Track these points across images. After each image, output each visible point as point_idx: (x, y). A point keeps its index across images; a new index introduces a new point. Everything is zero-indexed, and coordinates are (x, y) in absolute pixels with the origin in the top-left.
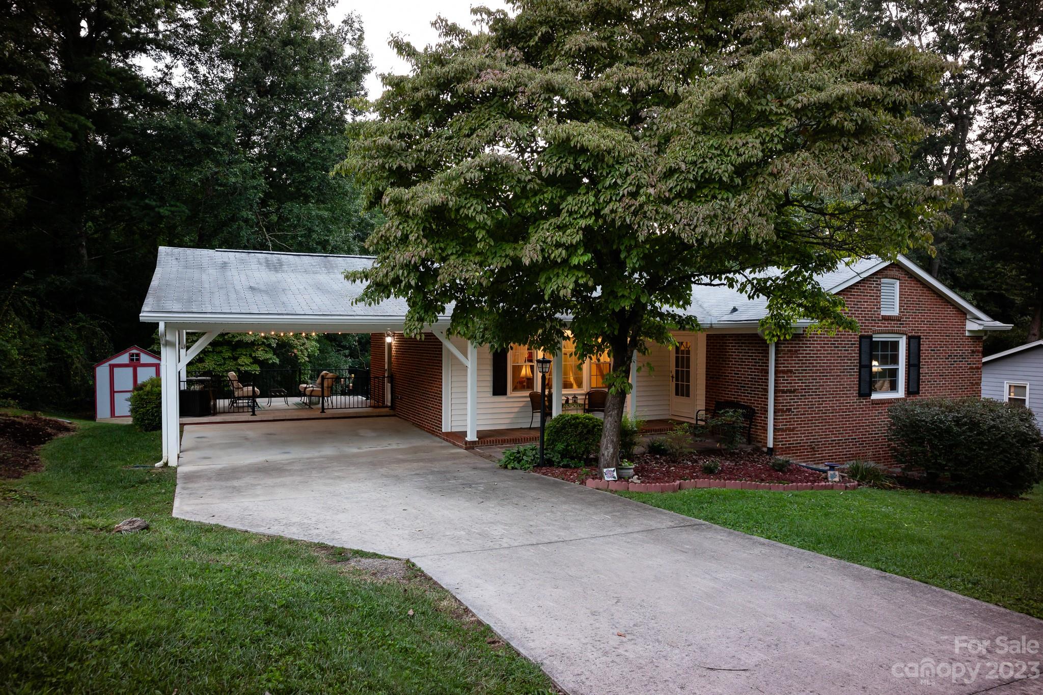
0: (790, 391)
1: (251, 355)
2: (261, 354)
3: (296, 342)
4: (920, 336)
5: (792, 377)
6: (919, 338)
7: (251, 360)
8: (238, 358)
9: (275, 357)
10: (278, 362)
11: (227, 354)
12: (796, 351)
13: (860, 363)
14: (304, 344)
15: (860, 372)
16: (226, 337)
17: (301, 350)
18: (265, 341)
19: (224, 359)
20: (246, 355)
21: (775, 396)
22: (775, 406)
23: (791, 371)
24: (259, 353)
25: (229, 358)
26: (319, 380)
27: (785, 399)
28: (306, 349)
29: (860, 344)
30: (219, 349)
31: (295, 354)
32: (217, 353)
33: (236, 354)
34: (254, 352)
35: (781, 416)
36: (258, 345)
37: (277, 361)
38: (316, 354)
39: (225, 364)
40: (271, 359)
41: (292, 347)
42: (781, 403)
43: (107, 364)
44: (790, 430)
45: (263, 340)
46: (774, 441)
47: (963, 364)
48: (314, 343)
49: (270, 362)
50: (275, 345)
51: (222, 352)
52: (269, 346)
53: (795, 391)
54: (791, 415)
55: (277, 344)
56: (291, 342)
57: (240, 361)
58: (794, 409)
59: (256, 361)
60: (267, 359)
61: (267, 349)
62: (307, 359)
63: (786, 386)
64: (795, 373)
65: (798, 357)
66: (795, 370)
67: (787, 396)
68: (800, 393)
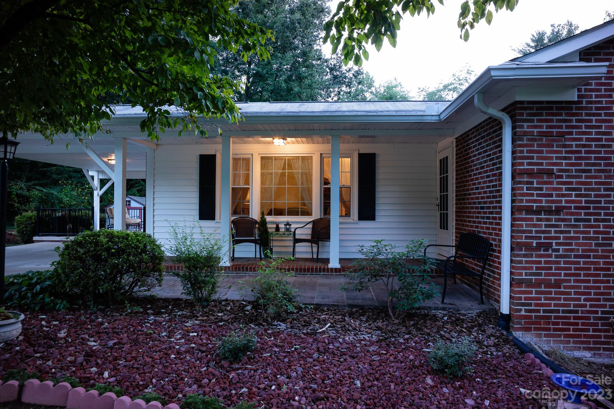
0: (549, 211)
5: (550, 183)
12: (562, 135)
21: (513, 219)
22: (512, 237)
23: (550, 173)
27: (535, 226)
35: (525, 256)
42: (524, 232)
44: (548, 285)
46: (511, 303)
54: (549, 256)
58: (558, 244)
63: (535, 201)
64: (561, 177)
65: (565, 146)
66: (560, 170)
67: (539, 220)
68: (572, 214)
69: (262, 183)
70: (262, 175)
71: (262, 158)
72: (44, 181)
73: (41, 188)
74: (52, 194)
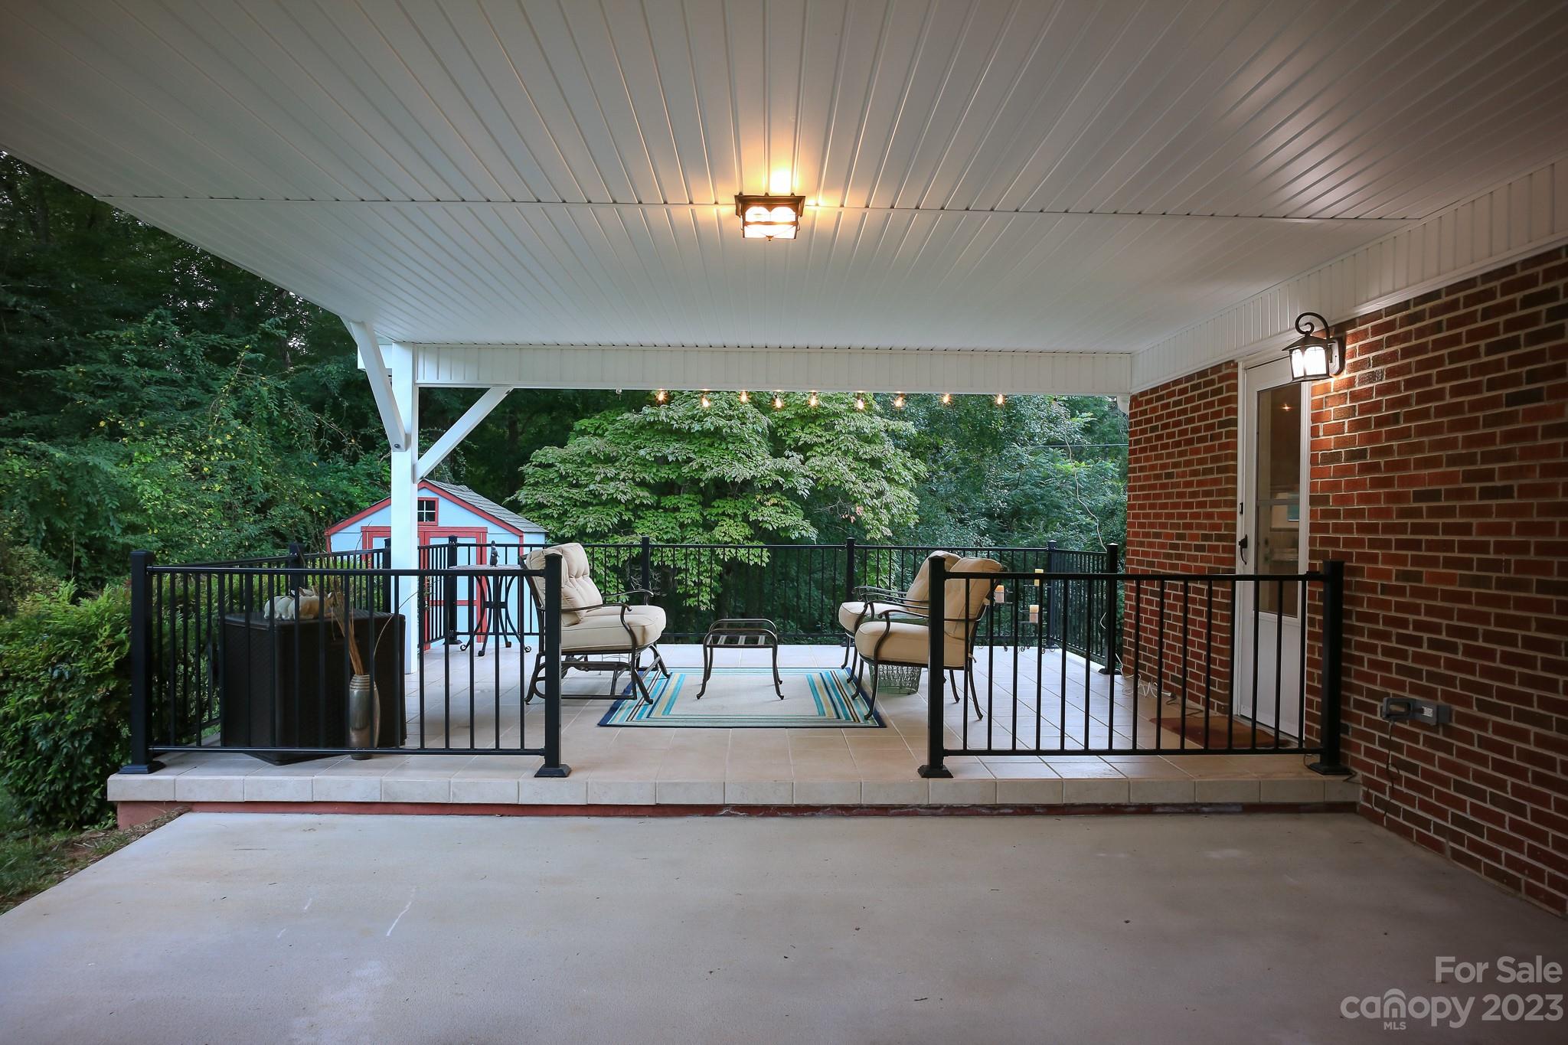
1: (745, 517)
2: (770, 515)
3: (861, 486)
7: (748, 531)
8: (716, 523)
9: (806, 524)
10: (814, 537)
11: (691, 515)
14: (880, 494)
16: (685, 469)
17: (873, 509)
18: (781, 480)
19: (682, 526)
20: (733, 517)
24: (766, 511)
25: (695, 523)
26: (918, 587)
28: (887, 506)
30: (669, 501)
31: (858, 518)
32: (666, 510)
33: (711, 513)
34: (755, 509)
36: (766, 491)
37: (812, 533)
38: (912, 524)
39: (683, 539)
40: (795, 527)
41: (849, 498)
43: (356, 528)
45: (775, 477)
48: (905, 493)
49: (795, 535)
50: (806, 493)
51: (677, 509)
52: (792, 494)
55: (812, 490)
56: (847, 486)
57: (717, 533)
59: (760, 532)
60: (786, 529)
61: (787, 503)
62: (888, 532)
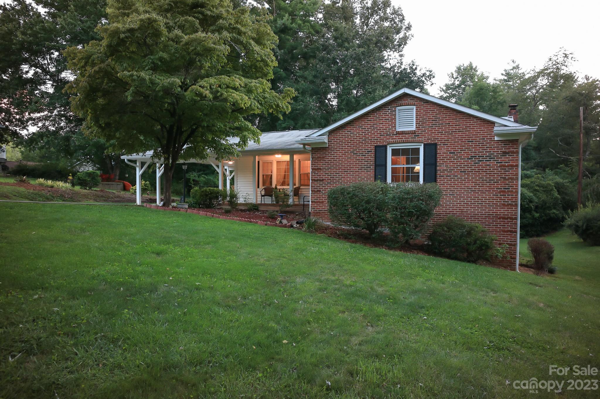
0: (320, 181)
4: (436, 143)
5: (320, 172)
6: (436, 145)
12: (323, 157)
13: (375, 163)
15: (375, 169)
23: (320, 169)
27: (316, 185)
29: (375, 151)
35: (314, 194)
42: (313, 187)
44: (320, 202)
46: (311, 208)
47: (492, 163)
53: (323, 180)
54: (320, 194)
58: (322, 190)
63: (316, 177)
64: (323, 170)
65: (324, 161)
66: (323, 168)
67: (317, 183)
68: (326, 181)
69: (277, 172)
70: (277, 169)
71: (277, 162)
72: (208, 171)
73: (205, 176)
74: (210, 179)
